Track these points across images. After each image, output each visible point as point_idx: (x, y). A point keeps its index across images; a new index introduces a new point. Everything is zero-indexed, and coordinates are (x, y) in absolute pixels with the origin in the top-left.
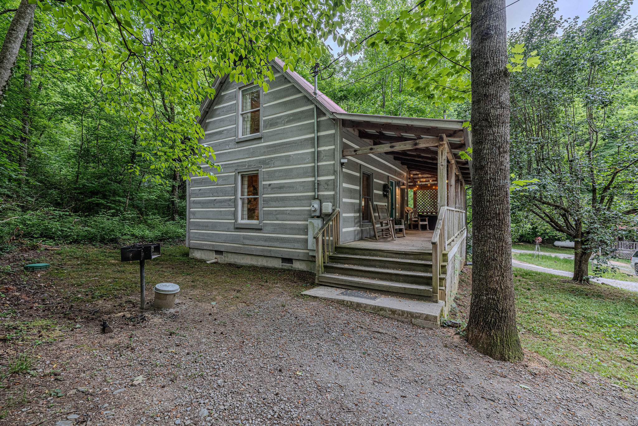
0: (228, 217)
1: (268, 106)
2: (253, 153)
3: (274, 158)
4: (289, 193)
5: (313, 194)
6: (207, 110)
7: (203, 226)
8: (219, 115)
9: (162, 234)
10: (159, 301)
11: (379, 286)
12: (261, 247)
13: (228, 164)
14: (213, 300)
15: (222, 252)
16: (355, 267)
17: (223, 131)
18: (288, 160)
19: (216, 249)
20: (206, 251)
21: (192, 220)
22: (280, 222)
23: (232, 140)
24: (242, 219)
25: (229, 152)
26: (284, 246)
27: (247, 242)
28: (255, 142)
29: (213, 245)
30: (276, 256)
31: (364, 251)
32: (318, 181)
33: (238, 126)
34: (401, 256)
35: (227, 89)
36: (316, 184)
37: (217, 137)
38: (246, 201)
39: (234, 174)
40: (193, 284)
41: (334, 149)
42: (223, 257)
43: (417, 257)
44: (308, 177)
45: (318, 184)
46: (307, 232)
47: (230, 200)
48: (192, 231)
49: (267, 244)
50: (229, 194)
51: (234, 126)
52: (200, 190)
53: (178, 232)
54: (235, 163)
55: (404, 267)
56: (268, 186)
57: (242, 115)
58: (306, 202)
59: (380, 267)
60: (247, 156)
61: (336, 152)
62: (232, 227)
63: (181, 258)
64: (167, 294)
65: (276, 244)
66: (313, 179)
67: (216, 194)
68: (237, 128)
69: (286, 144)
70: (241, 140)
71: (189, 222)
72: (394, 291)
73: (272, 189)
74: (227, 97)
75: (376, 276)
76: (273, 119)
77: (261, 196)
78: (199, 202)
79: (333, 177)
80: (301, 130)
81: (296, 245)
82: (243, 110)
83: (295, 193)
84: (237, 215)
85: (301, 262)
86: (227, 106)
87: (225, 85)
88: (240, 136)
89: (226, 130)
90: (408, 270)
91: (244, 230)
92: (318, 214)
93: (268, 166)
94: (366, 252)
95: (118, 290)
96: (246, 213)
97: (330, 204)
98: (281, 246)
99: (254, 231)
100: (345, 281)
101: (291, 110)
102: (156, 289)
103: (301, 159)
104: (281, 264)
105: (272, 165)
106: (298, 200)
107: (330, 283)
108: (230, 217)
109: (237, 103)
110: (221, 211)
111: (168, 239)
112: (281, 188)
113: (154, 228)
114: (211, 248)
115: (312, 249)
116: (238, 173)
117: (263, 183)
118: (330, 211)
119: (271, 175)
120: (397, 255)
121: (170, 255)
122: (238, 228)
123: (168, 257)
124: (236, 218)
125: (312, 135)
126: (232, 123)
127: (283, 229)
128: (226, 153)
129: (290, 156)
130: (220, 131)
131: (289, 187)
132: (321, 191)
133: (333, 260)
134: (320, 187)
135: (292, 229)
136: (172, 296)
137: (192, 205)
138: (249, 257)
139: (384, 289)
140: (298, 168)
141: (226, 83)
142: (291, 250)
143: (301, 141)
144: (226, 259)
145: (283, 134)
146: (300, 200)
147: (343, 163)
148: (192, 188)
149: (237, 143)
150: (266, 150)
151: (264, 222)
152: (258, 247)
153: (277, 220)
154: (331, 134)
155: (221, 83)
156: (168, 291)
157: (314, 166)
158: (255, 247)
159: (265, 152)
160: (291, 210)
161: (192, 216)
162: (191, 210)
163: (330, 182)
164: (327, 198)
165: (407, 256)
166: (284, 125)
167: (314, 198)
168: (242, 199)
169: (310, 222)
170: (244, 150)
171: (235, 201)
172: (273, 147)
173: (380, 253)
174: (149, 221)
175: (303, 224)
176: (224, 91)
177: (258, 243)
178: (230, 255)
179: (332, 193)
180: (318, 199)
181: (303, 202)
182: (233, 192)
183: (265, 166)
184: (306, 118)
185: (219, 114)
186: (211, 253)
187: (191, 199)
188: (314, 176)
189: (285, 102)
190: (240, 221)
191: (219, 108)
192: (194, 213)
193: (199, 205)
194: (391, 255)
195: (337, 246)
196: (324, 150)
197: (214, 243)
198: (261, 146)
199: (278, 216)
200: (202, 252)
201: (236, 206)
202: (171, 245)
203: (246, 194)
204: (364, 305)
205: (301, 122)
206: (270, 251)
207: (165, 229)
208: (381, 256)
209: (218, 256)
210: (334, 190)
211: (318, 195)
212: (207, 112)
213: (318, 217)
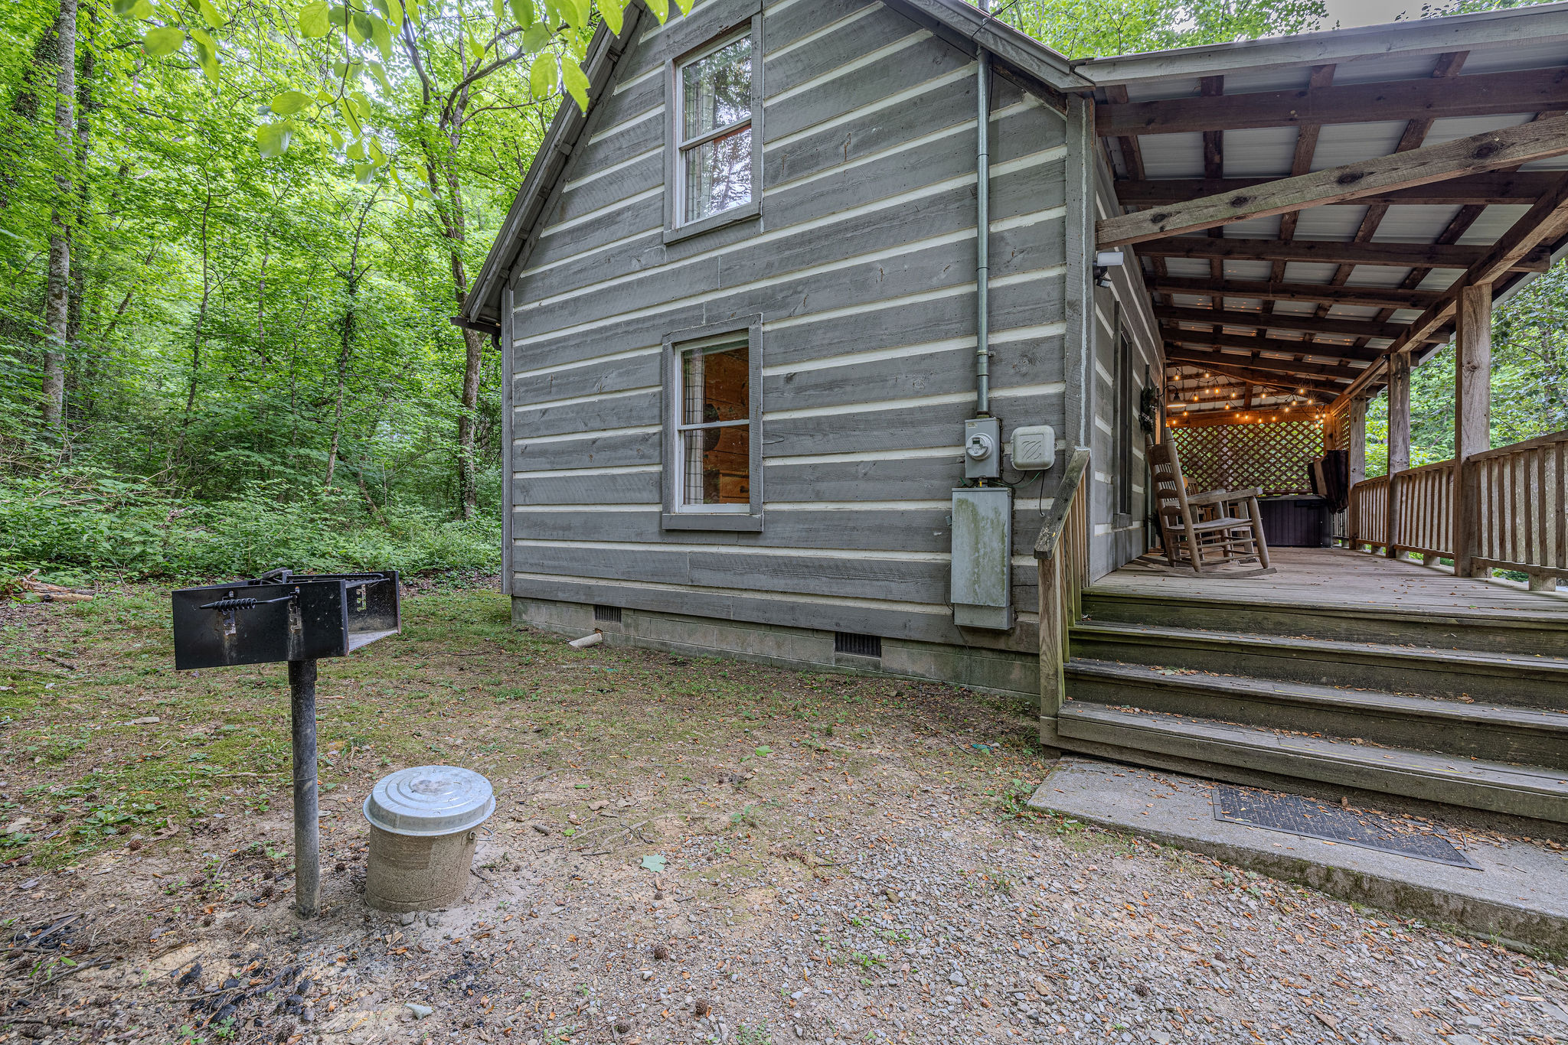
0: (637, 496)
1: (781, 104)
2: (727, 272)
3: (806, 282)
4: (866, 401)
5: (971, 397)
6: (567, 150)
7: (555, 528)
8: (606, 163)
9: (431, 554)
10: (391, 873)
11: (1421, 783)
12: (758, 596)
13: (638, 320)
14: (646, 838)
15: (619, 609)
16: (1226, 683)
17: (619, 213)
18: (861, 283)
19: (597, 600)
20: (564, 608)
21: (518, 509)
22: (831, 507)
23: (653, 238)
24: (687, 500)
25: (640, 282)
26: (848, 590)
27: (705, 577)
28: (732, 235)
29: (590, 587)
30: (817, 626)
31: (1224, 614)
32: (990, 347)
33: (671, 188)
34: (1431, 635)
35: (631, 73)
36: (984, 360)
37: (600, 235)
38: (699, 442)
39: (658, 350)
40: (541, 744)
41: (1063, 220)
42: (621, 625)
43: (1530, 639)
44: (947, 336)
45: (990, 357)
46: (949, 540)
47: (645, 438)
48: (519, 543)
49: (780, 583)
50: (640, 418)
51: (659, 191)
52: (544, 412)
53: (477, 552)
54: (661, 315)
55: (1490, 686)
56: (782, 382)
57: (685, 150)
58: (935, 429)
59: (1343, 683)
60: (703, 287)
61: (1071, 232)
62: (654, 528)
63: (487, 629)
64: (432, 839)
65: (813, 585)
66: (968, 343)
67: (597, 424)
68: (666, 200)
69: (856, 227)
70: (681, 235)
71: (512, 515)
72: (1519, 810)
73: (800, 390)
74: (631, 97)
75: (1353, 723)
76: (800, 144)
77: (757, 419)
78: (542, 452)
79: (1055, 330)
80: (914, 168)
81: (897, 588)
82: (686, 137)
83: (893, 399)
84: (670, 488)
85: (916, 650)
86: (633, 128)
87: (625, 59)
88: (679, 222)
89: (628, 208)
90: (1518, 704)
91: (695, 538)
92: (991, 470)
93: (784, 313)
94: (1236, 617)
95: (218, 783)
96: (698, 480)
97: (1049, 431)
98: (835, 589)
99: (733, 539)
100: (1208, 745)
101: (870, 103)
102: (375, 810)
103: (916, 273)
104: (833, 653)
105: (800, 310)
106: (904, 424)
107: (1121, 748)
108: (646, 496)
109: (671, 110)
110: (614, 477)
111: (448, 570)
112: (832, 386)
113: (406, 539)
114: (582, 599)
115: (970, 601)
116: (675, 345)
117: (764, 373)
118: (1049, 457)
119: (797, 344)
120: (1410, 633)
121: (453, 619)
122: (674, 532)
123: (448, 626)
124: (665, 499)
125: (967, 180)
126: (650, 183)
127: (845, 530)
128: (629, 283)
129: (868, 267)
130: (609, 216)
131: (869, 380)
132: (1003, 386)
133: (1090, 649)
134: (998, 370)
135: (879, 529)
136: (457, 846)
137: (520, 462)
138: (714, 629)
139: (1453, 799)
140: (903, 307)
141: (629, 51)
142: (874, 606)
143: (915, 207)
144: (632, 633)
145: (844, 191)
146: (913, 424)
147: (1104, 269)
148: (519, 410)
149: (669, 245)
150: (775, 258)
151: (770, 507)
152: (745, 595)
153: (819, 498)
154: (1049, 166)
155: (611, 51)
156: (437, 823)
157: (975, 296)
158: (736, 594)
159: (770, 265)
160: (875, 463)
161: (519, 497)
162: (518, 476)
163: (1045, 347)
164: (1031, 411)
165: (1471, 637)
166: (846, 161)
167: (975, 412)
168: (688, 435)
169: (961, 502)
170: (692, 266)
171: (663, 441)
172: (802, 244)
173: (1315, 622)
174: (395, 521)
175: (927, 512)
176: (622, 79)
177: (750, 580)
178: (644, 621)
179: (1053, 389)
180: (988, 414)
181: (925, 430)
182: (656, 411)
183: (771, 314)
184: (938, 119)
185: (606, 158)
186: (582, 612)
187: (518, 442)
188: (975, 331)
189: (849, 75)
190: (679, 507)
191: (605, 141)
192: (526, 487)
193: (542, 461)
194: (1375, 628)
195: (1087, 589)
196: (1016, 231)
197: (593, 582)
198: (755, 247)
199: (822, 486)
200: (554, 609)
201: (665, 459)
202: (456, 587)
203: (698, 415)
204: (1455, 905)
205: (914, 138)
206: (793, 608)
207: (438, 542)
208: (1320, 635)
209: (603, 624)
210: (1062, 377)
211: (990, 401)
212: (567, 158)
213: (991, 482)
